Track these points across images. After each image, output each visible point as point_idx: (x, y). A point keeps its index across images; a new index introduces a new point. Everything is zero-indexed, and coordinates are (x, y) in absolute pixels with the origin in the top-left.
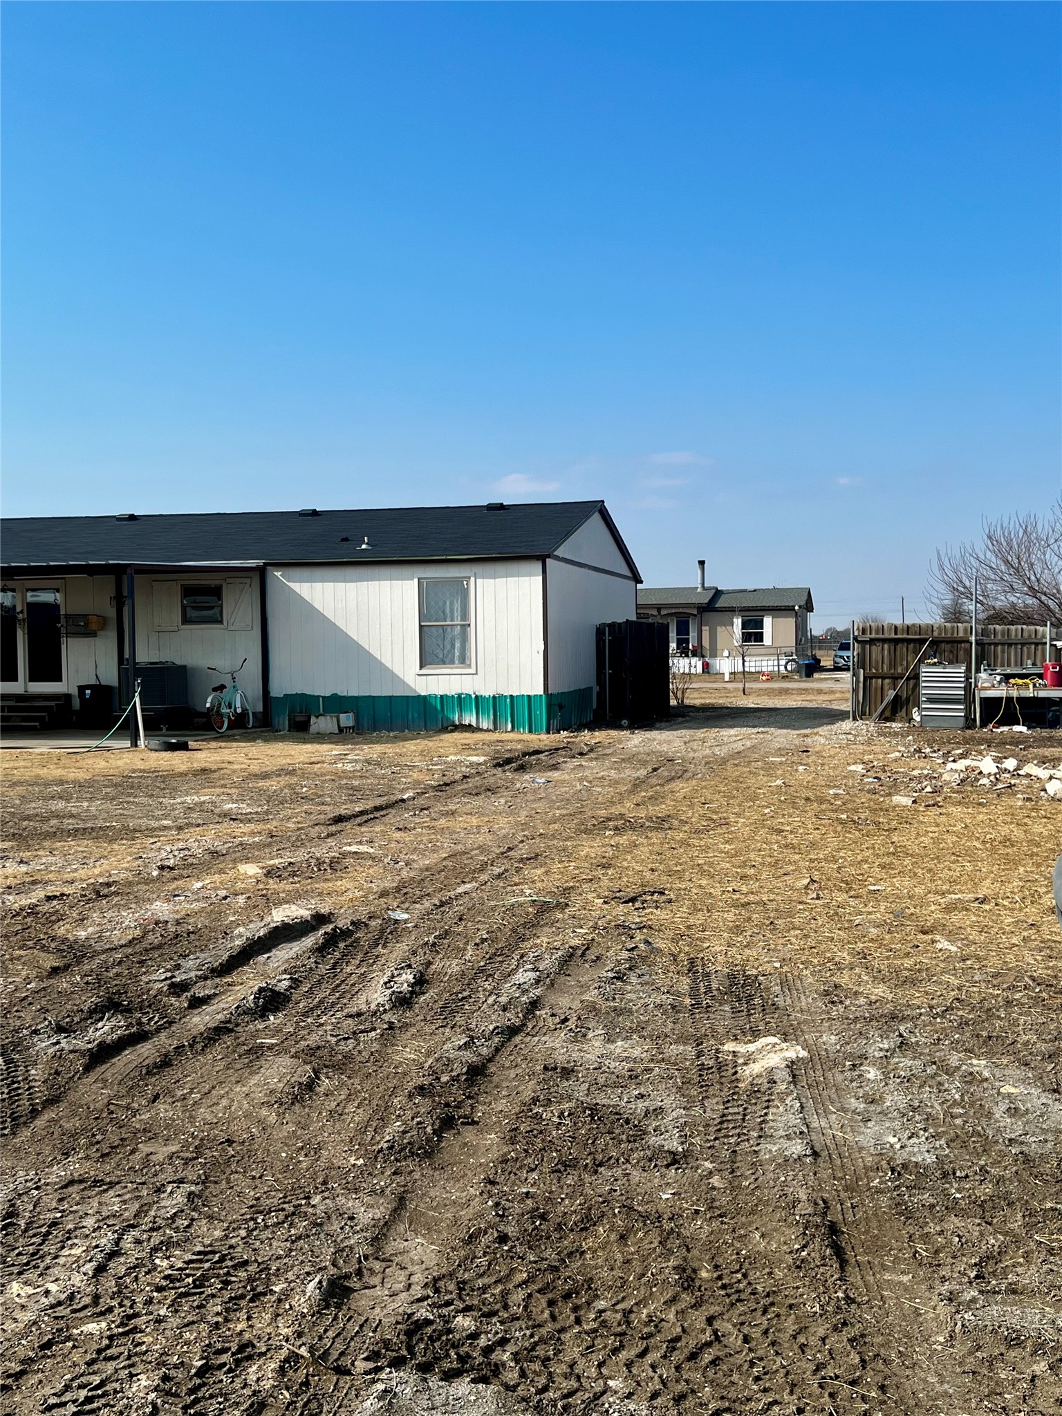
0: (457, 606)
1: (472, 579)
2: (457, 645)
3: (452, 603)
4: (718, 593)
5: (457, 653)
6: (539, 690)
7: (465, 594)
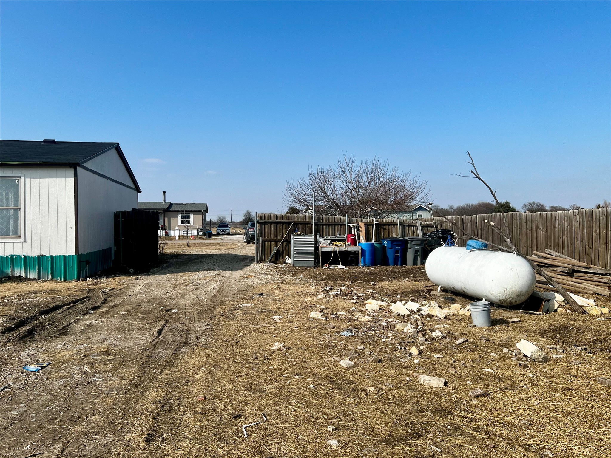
0: (11, 196)
1: (22, 179)
2: (12, 222)
3: (7, 194)
4: (171, 205)
5: (11, 228)
6: (71, 251)
7: (17, 188)
